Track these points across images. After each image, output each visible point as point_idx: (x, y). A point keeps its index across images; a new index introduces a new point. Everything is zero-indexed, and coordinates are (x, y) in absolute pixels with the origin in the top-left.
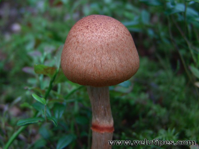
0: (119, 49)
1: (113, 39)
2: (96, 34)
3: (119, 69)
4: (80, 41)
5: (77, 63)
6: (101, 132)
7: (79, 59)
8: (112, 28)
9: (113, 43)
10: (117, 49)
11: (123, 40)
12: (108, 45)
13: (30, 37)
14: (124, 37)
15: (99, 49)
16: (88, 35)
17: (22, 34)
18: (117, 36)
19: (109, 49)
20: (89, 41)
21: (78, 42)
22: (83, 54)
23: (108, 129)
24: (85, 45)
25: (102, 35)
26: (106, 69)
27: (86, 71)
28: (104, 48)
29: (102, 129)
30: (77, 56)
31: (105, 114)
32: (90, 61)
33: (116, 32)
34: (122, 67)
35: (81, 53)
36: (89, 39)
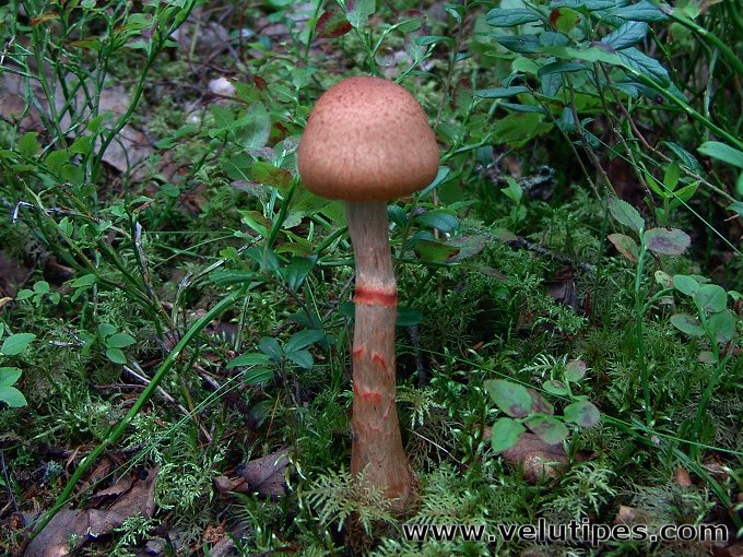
0: (388, 137)
1: (378, 119)
2: (351, 109)
3: (387, 171)
4: (325, 120)
5: (319, 156)
6: (369, 302)
7: (321, 150)
8: (381, 101)
9: (376, 125)
10: (383, 137)
11: (397, 121)
12: (368, 128)
13: (259, 116)
14: (399, 118)
15: (353, 134)
16: (338, 111)
17: (239, 106)
18: (386, 115)
19: (370, 135)
20: (339, 121)
21: (323, 123)
22: (328, 143)
23: (381, 296)
24: (332, 128)
25: (360, 112)
26: (363, 167)
27: (331, 168)
28: (361, 134)
29: (370, 295)
30: (320, 146)
31: (376, 265)
32: (337, 153)
33: (385, 107)
34: (392, 167)
35: (325, 141)
36: (339, 117)
